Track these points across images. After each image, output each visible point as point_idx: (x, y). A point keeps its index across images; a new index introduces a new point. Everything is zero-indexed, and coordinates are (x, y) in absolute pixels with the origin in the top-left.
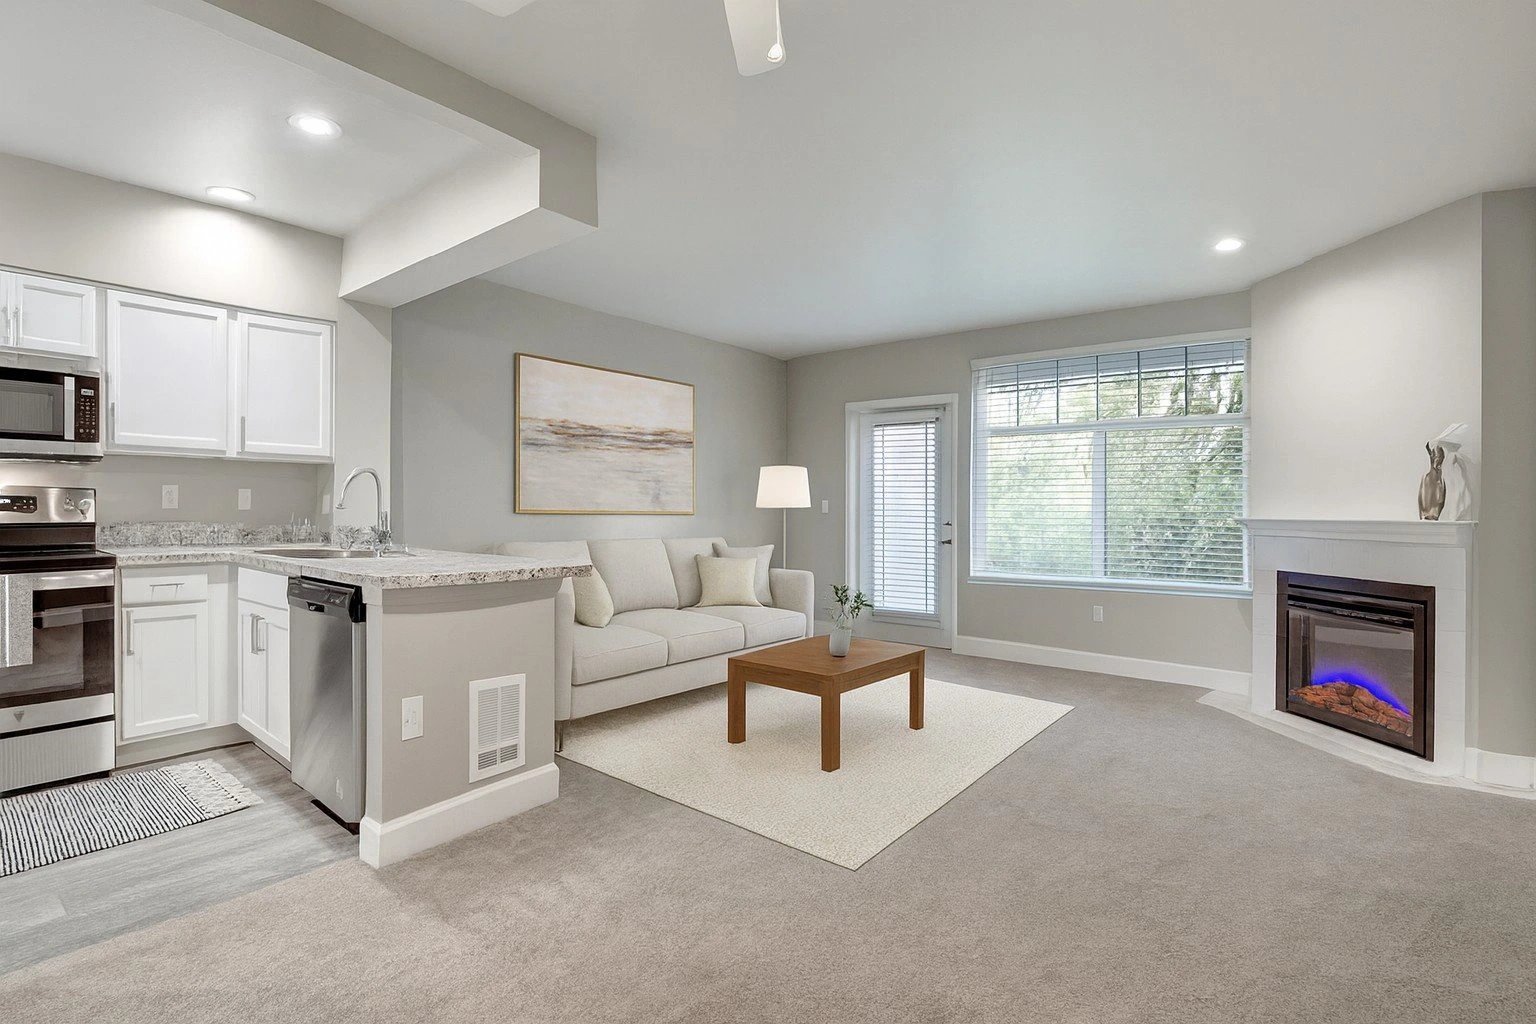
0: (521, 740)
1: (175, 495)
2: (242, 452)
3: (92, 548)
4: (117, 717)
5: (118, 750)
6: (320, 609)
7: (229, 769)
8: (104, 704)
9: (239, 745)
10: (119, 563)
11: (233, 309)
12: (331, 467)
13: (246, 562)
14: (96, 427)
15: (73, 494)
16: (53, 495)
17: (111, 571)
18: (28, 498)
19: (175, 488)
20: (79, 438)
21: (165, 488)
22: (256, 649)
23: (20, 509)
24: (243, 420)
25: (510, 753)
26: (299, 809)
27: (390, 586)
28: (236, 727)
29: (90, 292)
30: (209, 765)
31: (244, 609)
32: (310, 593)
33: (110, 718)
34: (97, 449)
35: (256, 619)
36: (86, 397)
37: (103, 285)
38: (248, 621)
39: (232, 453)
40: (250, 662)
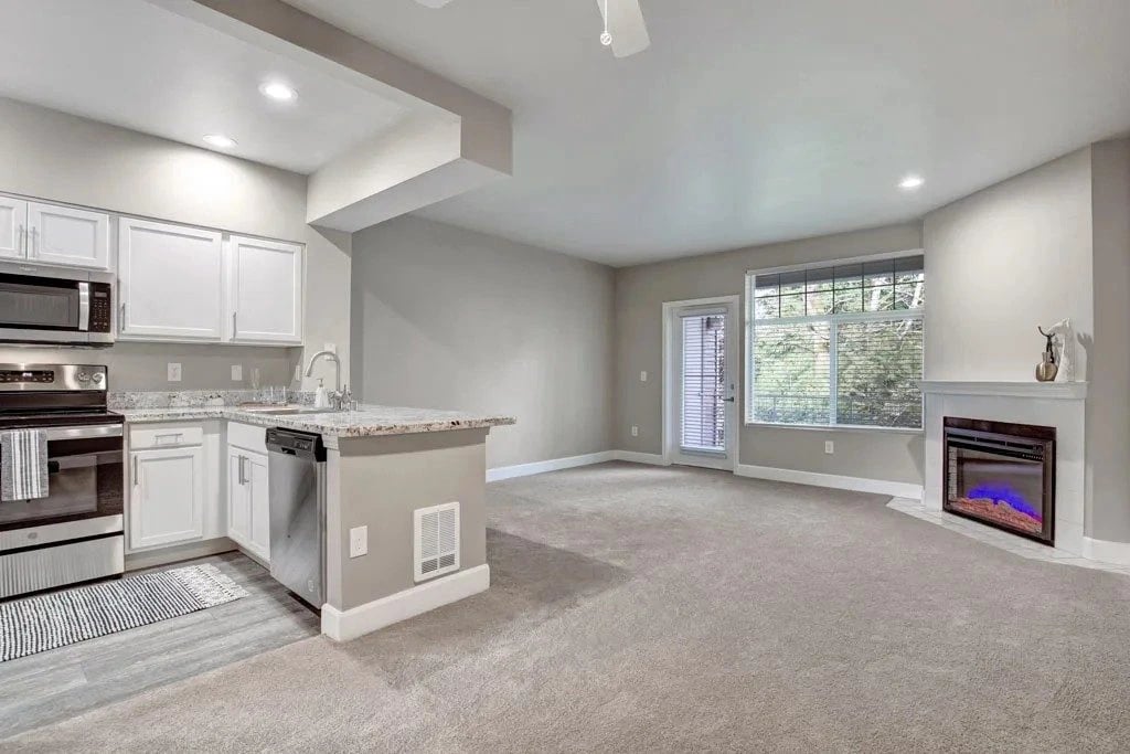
0: (456, 552)
1: (179, 372)
2: (234, 339)
3: (104, 410)
4: (126, 532)
5: (127, 558)
6: (291, 452)
7: (222, 571)
8: (114, 523)
9: (229, 553)
10: (127, 420)
11: (226, 234)
12: (300, 348)
13: (233, 417)
14: (108, 321)
15: (86, 370)
16: (70, 371)
17: (120, 426)
18: (47, 373)
19: (179, 365)
20: (92, 328)
21: (171, 366)
22: (242, 481)
23: (40, 381)
24: (235, 316)
25: (448, 561)
26: (280, 600)
27: (343, 434)
28: (226, 539)
29: (104, 219)
30: (207, 567)
31: (233, 452)
32: (285, 441)
33: (121, 533)
34: (110, 337)
35: (242, 459)
36: (98, 298)
37: (116, 214)
38: (236, 461)
39: (226, 339)
40: (238, 492)
